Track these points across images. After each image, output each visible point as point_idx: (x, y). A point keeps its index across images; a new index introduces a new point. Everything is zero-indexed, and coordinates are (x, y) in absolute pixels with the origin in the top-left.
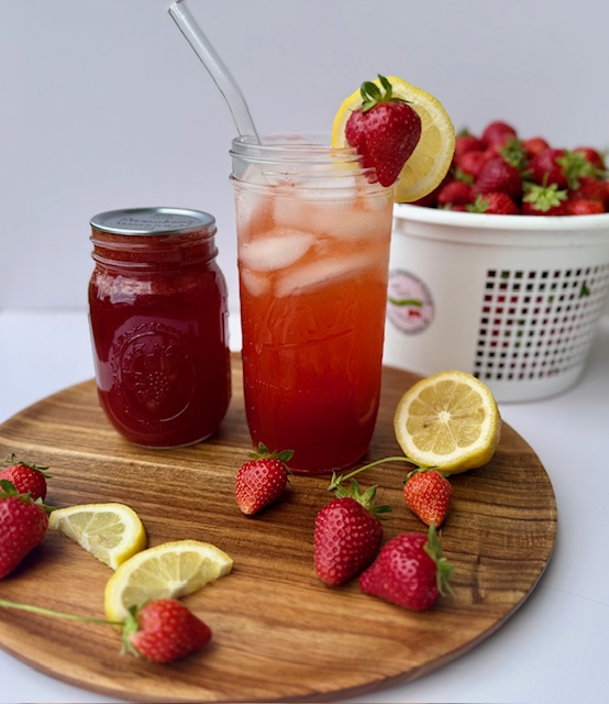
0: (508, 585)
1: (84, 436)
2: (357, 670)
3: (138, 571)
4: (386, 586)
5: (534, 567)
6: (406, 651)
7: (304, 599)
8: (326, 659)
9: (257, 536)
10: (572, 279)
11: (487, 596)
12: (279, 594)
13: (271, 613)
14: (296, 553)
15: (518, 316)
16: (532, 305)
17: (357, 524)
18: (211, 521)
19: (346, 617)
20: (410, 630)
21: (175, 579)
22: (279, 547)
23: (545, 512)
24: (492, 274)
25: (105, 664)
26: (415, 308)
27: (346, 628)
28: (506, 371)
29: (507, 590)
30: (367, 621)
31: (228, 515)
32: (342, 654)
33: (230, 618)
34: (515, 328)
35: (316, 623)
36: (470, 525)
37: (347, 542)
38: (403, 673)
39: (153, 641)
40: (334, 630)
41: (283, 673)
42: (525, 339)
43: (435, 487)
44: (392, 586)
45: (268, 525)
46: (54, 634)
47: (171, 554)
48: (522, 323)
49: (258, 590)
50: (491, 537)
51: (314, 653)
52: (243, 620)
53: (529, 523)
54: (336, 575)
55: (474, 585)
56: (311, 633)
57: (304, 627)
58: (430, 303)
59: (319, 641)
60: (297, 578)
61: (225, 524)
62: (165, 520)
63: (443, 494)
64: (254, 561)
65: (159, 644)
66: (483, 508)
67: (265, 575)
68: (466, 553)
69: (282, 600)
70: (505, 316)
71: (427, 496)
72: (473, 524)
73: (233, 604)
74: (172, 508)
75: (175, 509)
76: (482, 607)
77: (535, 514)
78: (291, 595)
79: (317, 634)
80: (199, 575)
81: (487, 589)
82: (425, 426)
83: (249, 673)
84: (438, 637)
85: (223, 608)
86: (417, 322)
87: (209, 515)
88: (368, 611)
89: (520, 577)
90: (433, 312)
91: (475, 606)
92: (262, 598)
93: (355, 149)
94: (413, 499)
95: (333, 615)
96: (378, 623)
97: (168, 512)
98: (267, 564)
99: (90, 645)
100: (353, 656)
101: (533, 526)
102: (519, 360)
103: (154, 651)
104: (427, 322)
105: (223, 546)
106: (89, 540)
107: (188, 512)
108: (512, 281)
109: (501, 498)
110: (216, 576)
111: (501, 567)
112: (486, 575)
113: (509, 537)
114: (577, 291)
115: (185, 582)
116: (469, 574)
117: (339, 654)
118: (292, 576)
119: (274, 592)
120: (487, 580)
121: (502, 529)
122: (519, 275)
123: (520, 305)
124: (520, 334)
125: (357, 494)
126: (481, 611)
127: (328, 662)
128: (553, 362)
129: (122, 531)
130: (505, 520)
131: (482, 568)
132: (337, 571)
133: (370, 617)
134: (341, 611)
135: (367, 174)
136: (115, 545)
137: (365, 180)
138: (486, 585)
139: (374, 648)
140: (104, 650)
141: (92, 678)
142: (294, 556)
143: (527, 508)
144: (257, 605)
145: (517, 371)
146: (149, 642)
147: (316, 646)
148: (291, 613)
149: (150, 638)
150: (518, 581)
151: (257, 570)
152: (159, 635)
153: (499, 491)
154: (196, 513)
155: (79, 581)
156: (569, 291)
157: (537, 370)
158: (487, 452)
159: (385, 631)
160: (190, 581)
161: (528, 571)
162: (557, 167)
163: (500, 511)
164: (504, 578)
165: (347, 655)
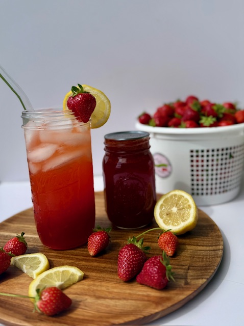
0: (200, 277)
1: (29, 229)
2: (132, 314)
3: (44, 278)
4: (146, 279)
5: (211, 269)
6: (154, 305)
7: (113, 288)
8: (120, 311)
9: (96, 264)
10: (225, 152)
11: (190, 282)
12: (103, 286)
13: (98, 294)
14: (111, 270)
15: (205, 168)
16: (210, 163)
17: (134, 254)
18: (77, 259)
19: (130, 294)
20: (157, 297)
21: (59, 281)
22: (105, 268)
23: (218, 247)
24: (192, 151)
25: (27, 317)
26: (164, 167)
27: (130, 298)
28: (205, 191)
29: (199, 279)
30: (139, 295)
31: (85, 256)
32: (128, 308)
33: (82, 296)
34: (205, 173)
35: (117, 297)
36: (186, 255)
37: (130, 262)
38: (152, 315)
39: (46, 304)
40: (125, 299)
41: (101, 317)
42: (210, 177)
43: (170, 238)
44: (148, 278)
45: (101, 260)
46: (7, 306)
47: (58, 271)
48: (207, 170)
49: (94, 285)
50: (195, 259)
51: (115, 309)
52: (87, 297)
53: (211, 252)
54: (126, 276)
55: (186, 278)
56: (114, 301)
57: (112, 299)
58: (170, 164)
59: (117, 303)
60: (111, 280)
61: (83, 260)
62: (58, 260)
63: (174, 241)
64: (94, 274)
65: (48, 305)
66: (192, 247)
67: (98, 279)
68: (183, 266)
69: (104, 289)
70: (200, 168)
71: (167, 243)
72: (188, 254)
73: (83, 291)
74: (62, 255)
75: (63, 255)
76: (188, 286)
77: (214, 248)
78: (108, 286)
79: (117, 301)
80: (69, 279)
81: (191, 279)
82: (167, 214)
83: (86, 318)
84: (168, 299)
85: (79, 293)
86: (166, 173)
87: (76, 257)
88: (140, 291)
89: (205, 274)
90: (171, 168)
91: (185, 286)
92: (95, 288)
93: (71, 110)
94: (161, 244)
95: (125, 293)
96: (143, 295)
97: (60, 256)
98: (98, 275)
99: (21, 310)
100: (131, 309)
101: (213, 253)
102: (209, 187)
103: (46, 309)
104: (170, 173)
105: (81, 268)
106: (26, 268)
107: (68, 256)
108: (200, 154)
109: (201, 243)
110: (77, 280)
111: (198, 270)
112: (191, 274)
113: (202, 258)
114: (228, 156)
115: (63, 282)
116: (184, 274)
117: (125, 309)
118: (109, 279)
119: (101, 286)
120: (191, 276)
121: (199, 255)
122: (203, 151)
123: (205, 163)
124: (207, 175)
125: (135, 242)
126: (188, 288)
127: (121, 312)
128: (224, 187)
129: (40, 263)
130: (201, 252)
131: (190, 271)
132: (127, 275)
133: (140, 293)
134: (128, 291)
135: (77, 119)
136: (36, 269)
137: (77, 121)
138: (190, 278)
139: (140, 305)
140: (27, 312)
141: (20, 322)
142: (110, 271)
143: (211, 246)
144: (93, 291)
145: (209, 191)
146: (44, 304)
147: (116, 306)
148: (107, 293)
149: (44, 303)
150: (204, 275)
151: (94, 278)
152: (48, 301)
153: (200, 241)
154: (71, 256)
155: (20, 285)
156: (224, 157)
157: (218, 190)
158: (193, 223)
159: (146, 298)
160: (65, 282)
161: (209, 271)
162: (212, 110)
163: (199, 248)
164: (199, 275)
165: (129, 309)
